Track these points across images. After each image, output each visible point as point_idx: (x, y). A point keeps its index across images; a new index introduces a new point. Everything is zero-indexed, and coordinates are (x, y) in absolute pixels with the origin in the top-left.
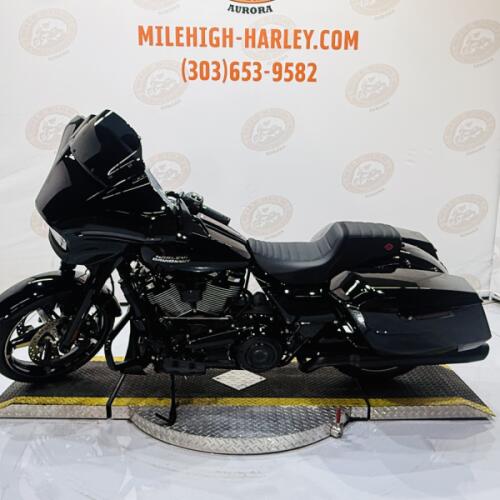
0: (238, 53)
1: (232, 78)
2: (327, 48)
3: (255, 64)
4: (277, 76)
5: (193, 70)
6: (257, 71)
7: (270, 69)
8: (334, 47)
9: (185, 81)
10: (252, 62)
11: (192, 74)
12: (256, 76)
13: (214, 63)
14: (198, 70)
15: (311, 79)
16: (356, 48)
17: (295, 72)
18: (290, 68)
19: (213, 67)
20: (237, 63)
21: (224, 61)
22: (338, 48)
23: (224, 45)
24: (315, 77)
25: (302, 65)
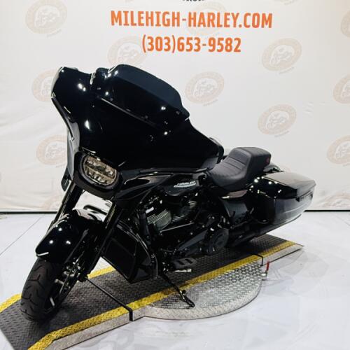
0: (183, 31)
1: (180, 50)
2: (249, 26)
3: (196, 38)
4: (211, 48)
5: (150, 44)
6: (197, 44)
7: (207, 43)
8: (254, 26)
9: (145, 51)
10: (194, 37)
11: (150, 47)
12: (196, 47)
13: (166, 38)
14: (154, 44)
15: (236, 50)
16: (270, 26)
17: (225, 45)
18: (221, 42)
19: (165, 41)
20: (183, 38)
21: (173, 36)
22: (257, 26)
23: (173, 25)
24: (239, 49)
25: (230, 39)
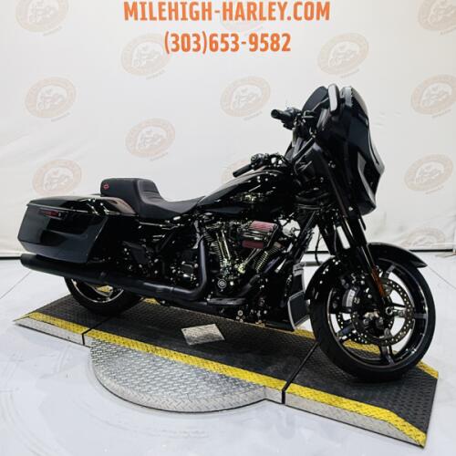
0: (216, 25)
1: (212, 49)
2: (300, 19)
3: (233, 35)
4: (253, 47)
5: (175, 42)
6: (235, 42)
7: (247, 40)
8: (307, 18)
10: (230, 33)
11: (174, 46)
12: (233, 46)
13: (194, 35)
14: (180, 42)
15: (285, 49)
16: (327, 18)
17: (270, 42)
18: (265, 39)
19: (193, 39)
20: (216, 35)
21: (204, 33)
22: (311, 18)
23: (204, 18)
24: (288, 47)
25: (277, 35)
